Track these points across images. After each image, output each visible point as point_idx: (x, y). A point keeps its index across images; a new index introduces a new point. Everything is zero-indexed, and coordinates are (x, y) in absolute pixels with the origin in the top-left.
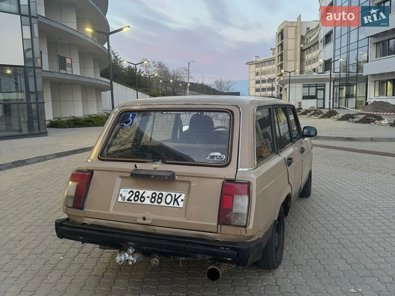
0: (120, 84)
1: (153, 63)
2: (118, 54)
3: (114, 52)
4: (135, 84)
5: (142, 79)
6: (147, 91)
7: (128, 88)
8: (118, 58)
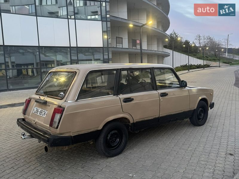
0: (178, 52)
1: (203, 37)
2: (178, 34)
3: (176, 33)
4: (188, 51)
5: (192, 48)
6: (195, 55)
7: (182, 54)
8: (178, 36)
